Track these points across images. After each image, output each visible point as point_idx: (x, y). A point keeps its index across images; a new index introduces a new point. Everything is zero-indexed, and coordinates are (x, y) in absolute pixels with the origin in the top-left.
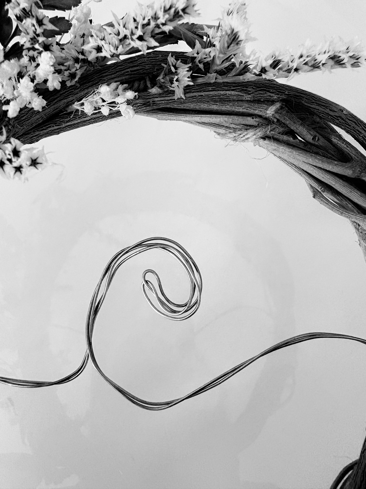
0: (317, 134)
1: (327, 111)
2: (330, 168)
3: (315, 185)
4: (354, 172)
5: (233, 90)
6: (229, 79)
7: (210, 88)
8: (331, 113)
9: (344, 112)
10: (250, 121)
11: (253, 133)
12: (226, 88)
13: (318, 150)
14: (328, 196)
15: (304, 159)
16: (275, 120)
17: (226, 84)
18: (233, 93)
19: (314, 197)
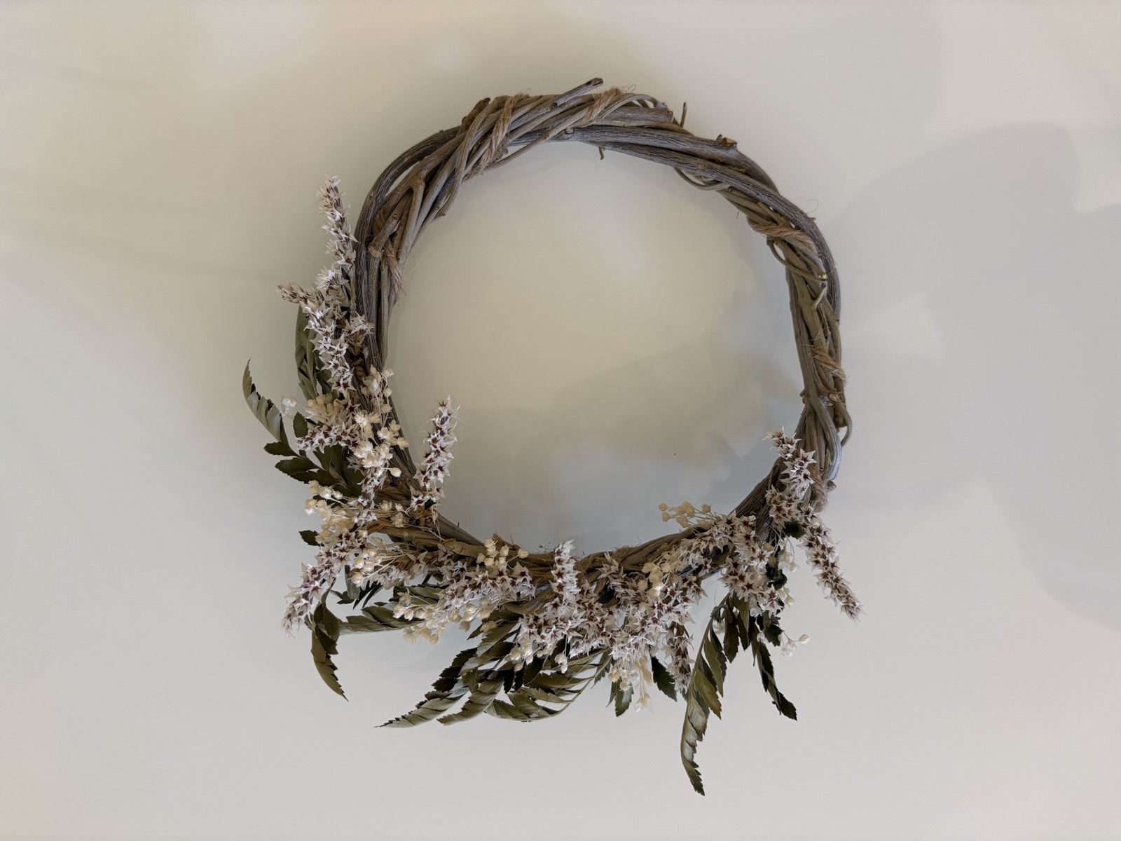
0: (392, 215)
1: (372, 208)
2: (419, 204)
3: (434, 214)
4: (421, 184)
5: (361, 287)
6: (353, 290)
7: (360, 306)
8: (374, 205)
9: (372, 195)
10: (385, 272)
11: (395, 269)
12: (360, 293)
13: (404, 215)
14: (441, 204)
15: (414, 225)
16: (383, 251)
17: (357, 293)
18: (363, 287)
19: (444, 215)
